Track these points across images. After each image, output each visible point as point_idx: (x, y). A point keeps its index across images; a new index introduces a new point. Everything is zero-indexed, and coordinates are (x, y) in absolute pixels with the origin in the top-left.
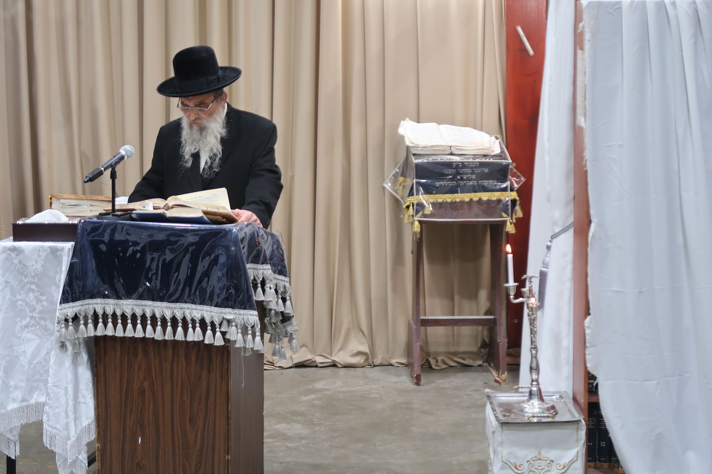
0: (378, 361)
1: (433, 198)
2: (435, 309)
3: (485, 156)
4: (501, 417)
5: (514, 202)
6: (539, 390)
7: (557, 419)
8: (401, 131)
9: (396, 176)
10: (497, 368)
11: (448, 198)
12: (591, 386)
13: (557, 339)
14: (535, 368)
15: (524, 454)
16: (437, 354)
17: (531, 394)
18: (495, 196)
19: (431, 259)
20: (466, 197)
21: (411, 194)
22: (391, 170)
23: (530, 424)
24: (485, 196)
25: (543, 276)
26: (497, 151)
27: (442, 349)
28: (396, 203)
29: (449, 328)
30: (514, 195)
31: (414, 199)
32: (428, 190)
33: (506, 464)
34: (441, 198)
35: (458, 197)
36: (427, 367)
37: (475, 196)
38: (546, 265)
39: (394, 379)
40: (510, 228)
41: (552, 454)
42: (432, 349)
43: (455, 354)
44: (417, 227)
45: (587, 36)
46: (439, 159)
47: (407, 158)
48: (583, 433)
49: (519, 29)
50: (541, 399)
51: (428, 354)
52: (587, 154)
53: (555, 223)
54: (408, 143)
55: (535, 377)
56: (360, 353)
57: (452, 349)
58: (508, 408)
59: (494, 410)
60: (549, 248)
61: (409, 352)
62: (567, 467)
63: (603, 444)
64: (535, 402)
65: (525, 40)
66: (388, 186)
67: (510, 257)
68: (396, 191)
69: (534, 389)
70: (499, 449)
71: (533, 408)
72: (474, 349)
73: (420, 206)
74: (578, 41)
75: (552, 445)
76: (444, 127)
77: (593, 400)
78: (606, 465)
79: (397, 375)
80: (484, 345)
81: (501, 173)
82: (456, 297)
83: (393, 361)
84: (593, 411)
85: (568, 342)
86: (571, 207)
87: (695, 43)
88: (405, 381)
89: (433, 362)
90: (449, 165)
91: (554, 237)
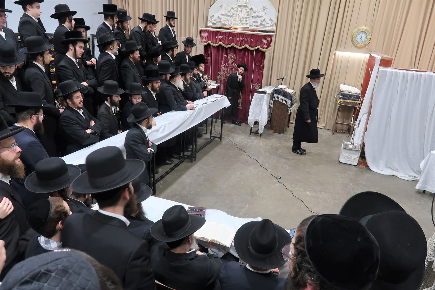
0: (327, 129)
1: (343, 100)
2: (340, 121)
3: (356, 94)
4: (344, 147)
5: (360, 103)
6: (353, 143)
7: (355, 149)
8: (340, 86)
9: (337, 95)
10: (350, 134)
11: (347, 101)
12: (364, 144)
13: (360, 134)
14: (353, 139)
15: (347, 155)
16: (339, 129)
17: (351, 143)
18: (356, 102)
19: (341, 111)
20: (350, 101)
21: (339, 99)
22: (337, 93)
23: (349, 149)
24: (354, 101)
25: (360, 121)
26: (359, 93)
27: (340, 128)
28: (336, 100)
29: (342, 125)
30: (360, 102)
31: (340, 100)
32: (343, 99)
33: (343, 156)
34: (345, 101)
35: (349, 101)
36: (336, 131)
37: (352, 101)
38: (361, 119)
39: (329, 133)
40: (358, 108)
41: (352, 156)
42: (338, 128)
43: (342, 130)
44: (339, 105)
45: (378, 77)
46: (346, 93)
47: (340, 92)
48: (360, 153)
49: (369, 69)
50: (353, 145)
51: (337, 129)
52: (373, 101)
53: (364, 112)
54: (341, 89)
55: (353, 140)
56: (323, 126)
57: (342, 129)
58: (347, 145)
59: (343, 145)
60: (362, 116)
61: (333, 128)
62: (355, 159)
63: (364, 155)
64: (352, 145)
65: (370, 71)
66: (335, 96)
67: (353, 117)
68: (337, 97)
69: (352, 143)
70: (342, 153)
71: (351, 146)
72: (346, 129)
73: (341, 101)
74: (377, 77)
75: (353, 154)
76: (349, 86)
77: (364, 147)
78: (363, 159)
79: (330, 132)
80: (348, 129)
81: (358, 97)
82: (345, 119)
83: (330, 129)
84: (363, 149)
85: (362, 135)
86: (368, 109)
87: (402, 81)
88: (331, 133)
89: (337, 131)
90: (348, 94)
91: (364, 114)
